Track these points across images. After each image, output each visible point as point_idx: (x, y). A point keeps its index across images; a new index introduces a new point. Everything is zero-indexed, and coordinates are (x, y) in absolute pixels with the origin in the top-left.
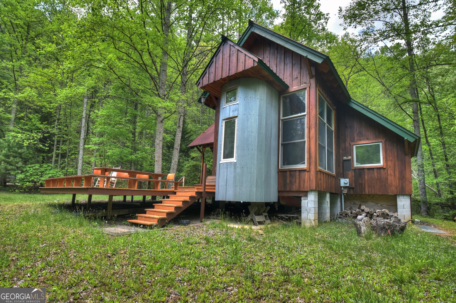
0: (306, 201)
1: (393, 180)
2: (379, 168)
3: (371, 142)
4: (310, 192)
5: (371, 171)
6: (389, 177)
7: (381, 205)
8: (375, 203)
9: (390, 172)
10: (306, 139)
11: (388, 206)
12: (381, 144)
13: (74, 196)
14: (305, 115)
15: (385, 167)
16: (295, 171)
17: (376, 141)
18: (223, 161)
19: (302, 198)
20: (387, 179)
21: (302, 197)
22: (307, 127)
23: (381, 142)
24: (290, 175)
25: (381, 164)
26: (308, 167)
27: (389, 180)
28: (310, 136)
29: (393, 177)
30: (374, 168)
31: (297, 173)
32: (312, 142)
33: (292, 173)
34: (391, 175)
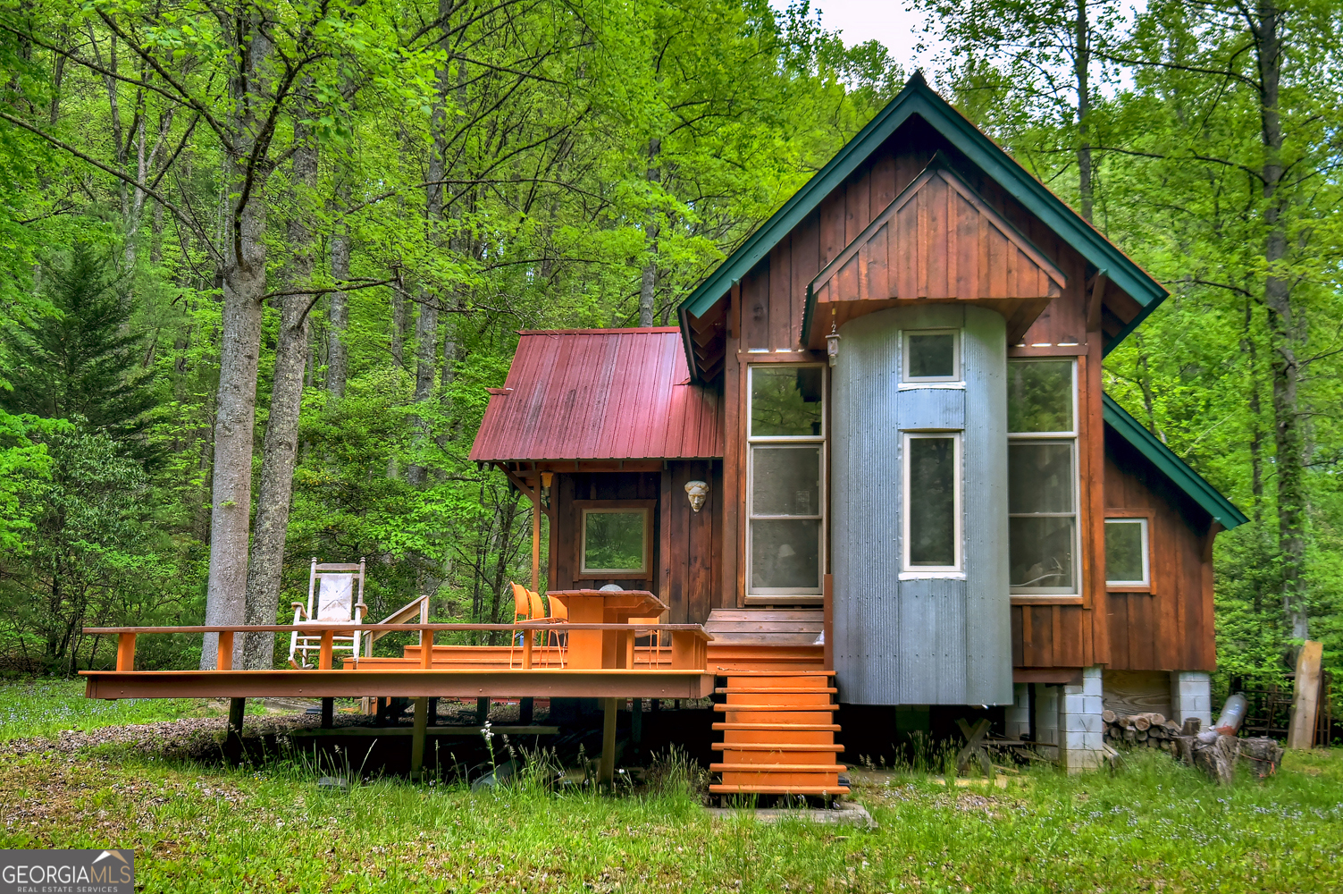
0: (1079, 697)
1: (1169, 628)
2: (1140, 595)
3: (1120, 515)
4: (1090, 671)
5: (1121, 601)
6: (1163, 622)
7: (1132, 702)
8: (1117, 695)
9: (1166, 606)
10: (1077, 512)
11: (1148, 702)
12: (1144, 523)
13: (238, 707)
14: (1072, 439)
15: (1154, 593)
16: (1049, 606)
17: (1134, 514)
18: (910, 572)
19: (1068, 690)
20: (1156, 626)
21: (1066, 684)
22: (1081, 477)
23: (1146, 518)
24: (1035, 618)
25: (1144, 582)
26: (1088, 597)
27: (1163, 630)
28: (1092, 506)
29: (1172, 620)
30: (1126, 594)
31: (1056, 614)
32: (1096, 524)
33: (1038, 611)
34: (1167, 614)
